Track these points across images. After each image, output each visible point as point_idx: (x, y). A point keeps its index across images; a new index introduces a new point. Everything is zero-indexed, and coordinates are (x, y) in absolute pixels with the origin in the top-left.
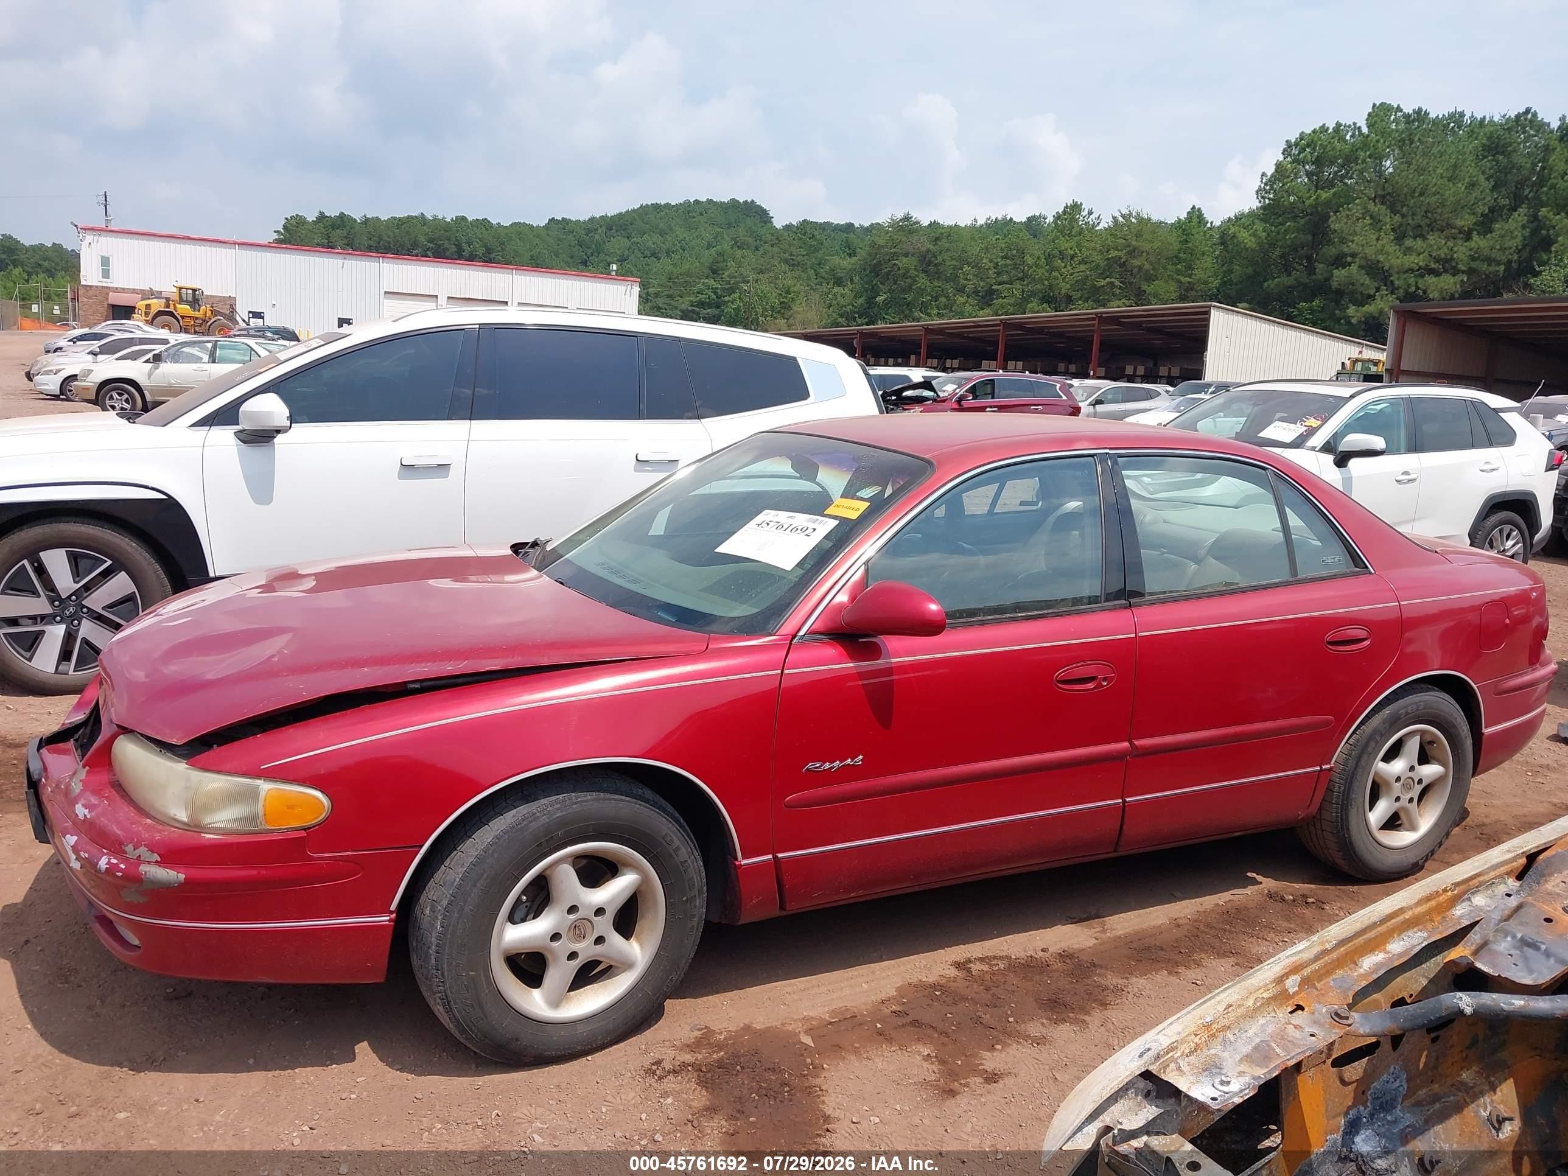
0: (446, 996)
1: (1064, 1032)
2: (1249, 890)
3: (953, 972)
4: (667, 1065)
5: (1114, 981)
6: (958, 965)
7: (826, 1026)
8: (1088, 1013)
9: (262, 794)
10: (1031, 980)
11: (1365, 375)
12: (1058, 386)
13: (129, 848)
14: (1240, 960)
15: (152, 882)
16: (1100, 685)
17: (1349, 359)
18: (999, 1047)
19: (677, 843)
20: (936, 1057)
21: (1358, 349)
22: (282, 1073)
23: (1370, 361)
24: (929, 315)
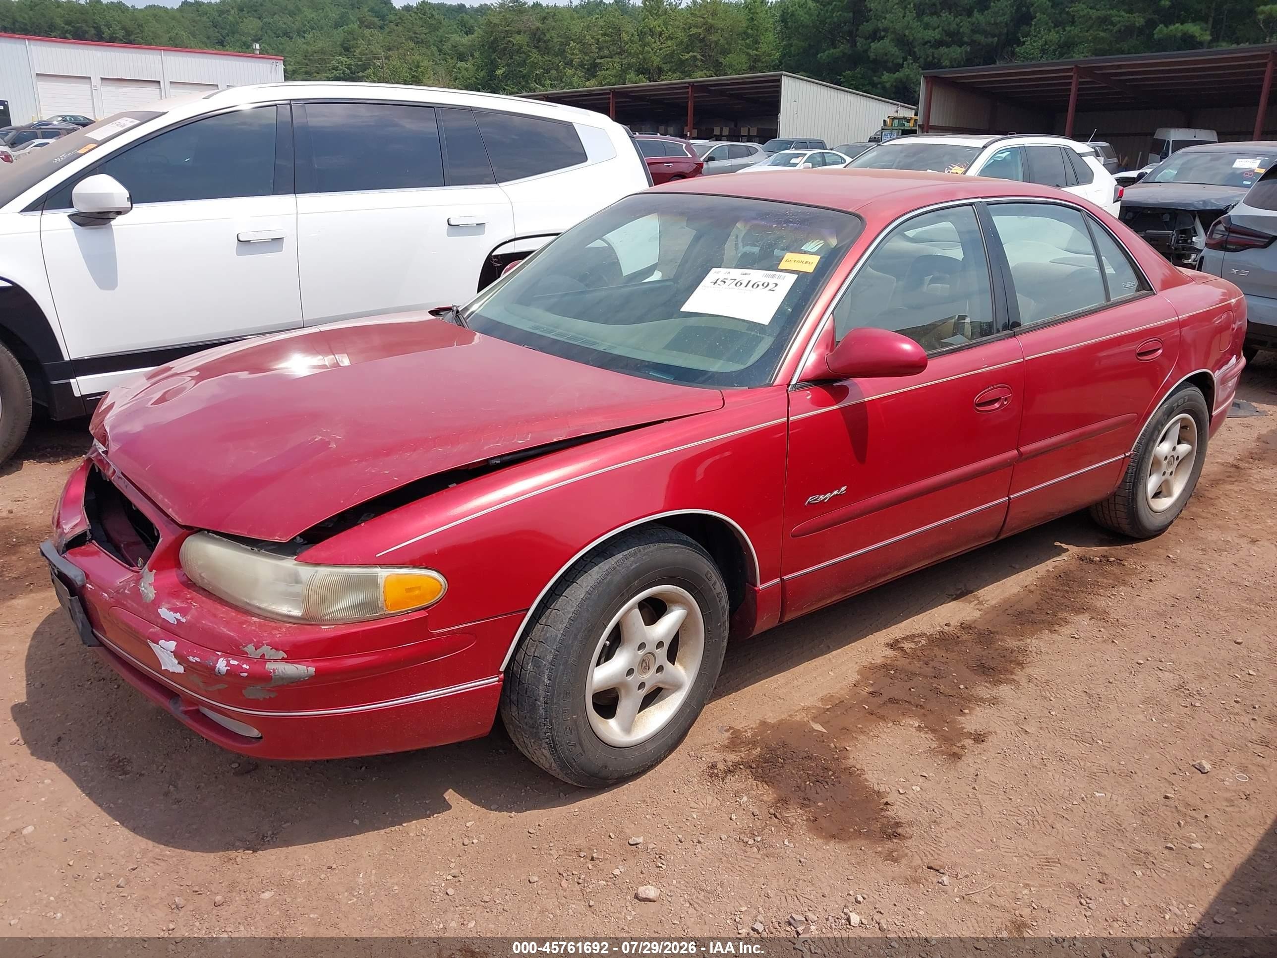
0: (553, 741)
1: (1004, 691)
2: (1064, 557)
3: (890, 652)
4: (721, 766)
5: (1015, 643)
6: (894, 645)
7: (824, 713)
8: (1012, 673)
9: (381, 582)
10: (953, 651)
11: (902, 130)
12: (684, 145)
13: (250, 648)
14: (1094, 615)
15: (282, 678)
16: (1002, 404)
17: (889, 117)
18: (967, 711)
19: (714, 578)
20: (927, 727)
21: (894, 108)
22: (393, 829)
23: (905, 118)
24: (544, 86)
